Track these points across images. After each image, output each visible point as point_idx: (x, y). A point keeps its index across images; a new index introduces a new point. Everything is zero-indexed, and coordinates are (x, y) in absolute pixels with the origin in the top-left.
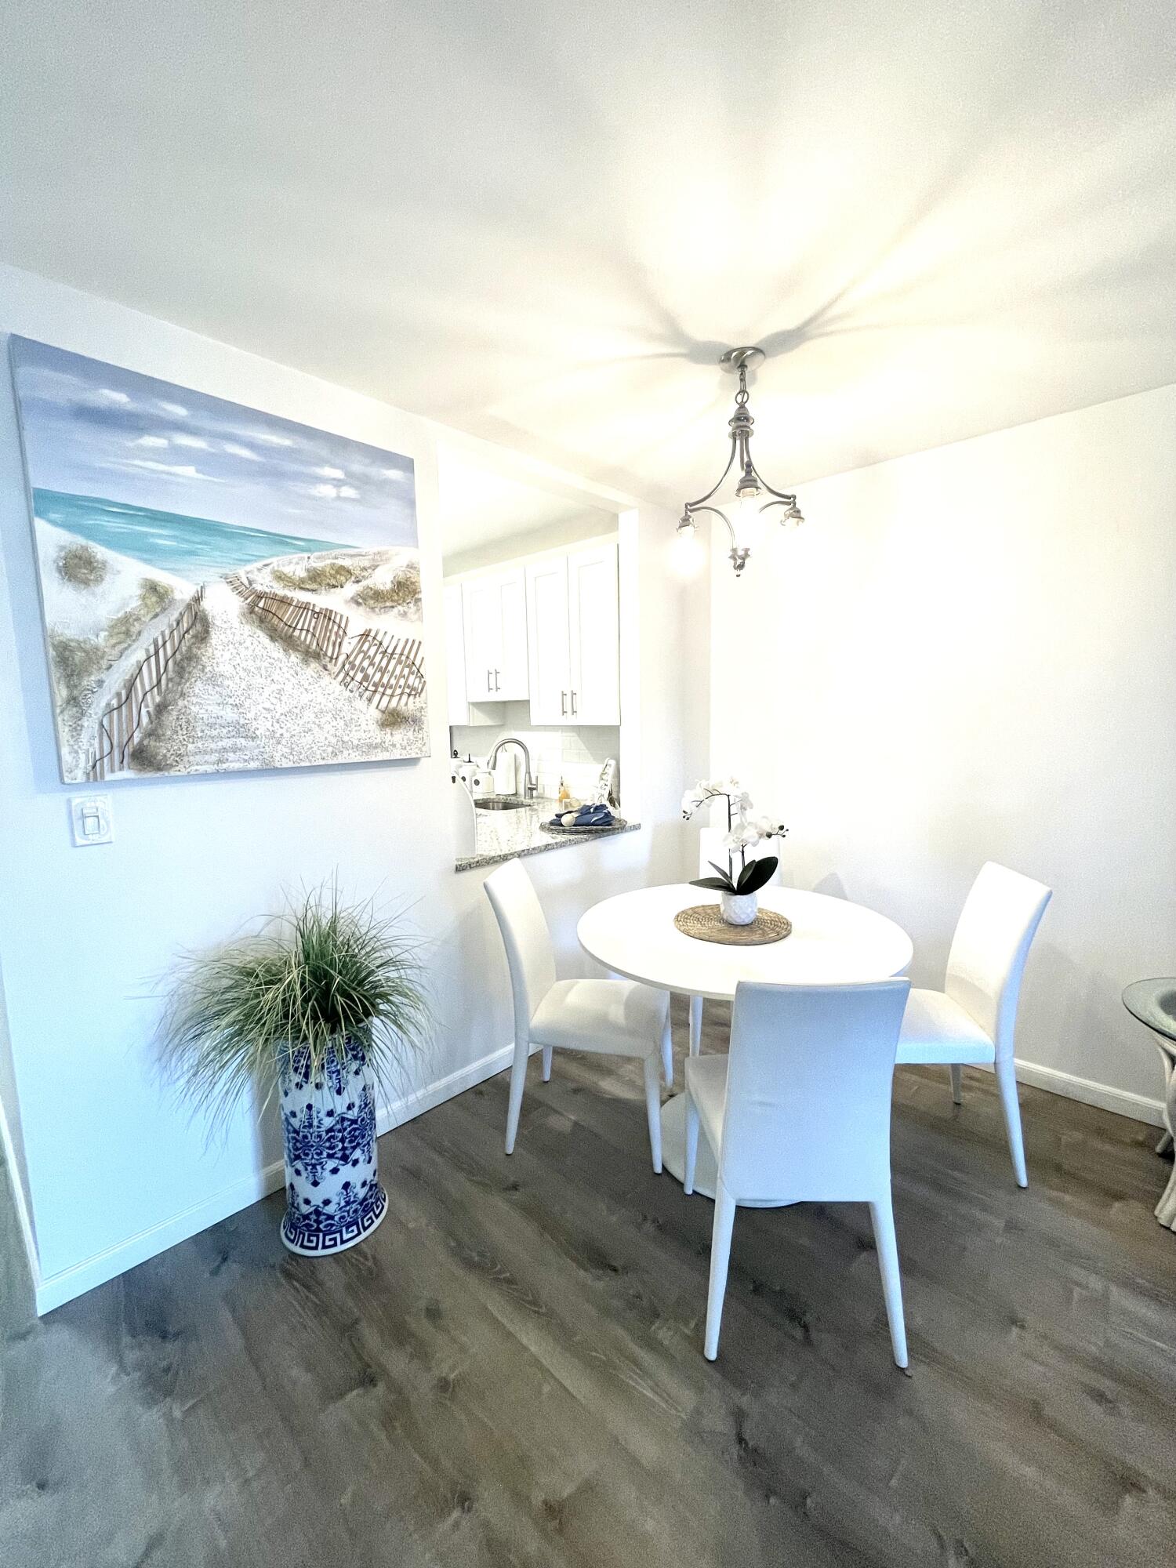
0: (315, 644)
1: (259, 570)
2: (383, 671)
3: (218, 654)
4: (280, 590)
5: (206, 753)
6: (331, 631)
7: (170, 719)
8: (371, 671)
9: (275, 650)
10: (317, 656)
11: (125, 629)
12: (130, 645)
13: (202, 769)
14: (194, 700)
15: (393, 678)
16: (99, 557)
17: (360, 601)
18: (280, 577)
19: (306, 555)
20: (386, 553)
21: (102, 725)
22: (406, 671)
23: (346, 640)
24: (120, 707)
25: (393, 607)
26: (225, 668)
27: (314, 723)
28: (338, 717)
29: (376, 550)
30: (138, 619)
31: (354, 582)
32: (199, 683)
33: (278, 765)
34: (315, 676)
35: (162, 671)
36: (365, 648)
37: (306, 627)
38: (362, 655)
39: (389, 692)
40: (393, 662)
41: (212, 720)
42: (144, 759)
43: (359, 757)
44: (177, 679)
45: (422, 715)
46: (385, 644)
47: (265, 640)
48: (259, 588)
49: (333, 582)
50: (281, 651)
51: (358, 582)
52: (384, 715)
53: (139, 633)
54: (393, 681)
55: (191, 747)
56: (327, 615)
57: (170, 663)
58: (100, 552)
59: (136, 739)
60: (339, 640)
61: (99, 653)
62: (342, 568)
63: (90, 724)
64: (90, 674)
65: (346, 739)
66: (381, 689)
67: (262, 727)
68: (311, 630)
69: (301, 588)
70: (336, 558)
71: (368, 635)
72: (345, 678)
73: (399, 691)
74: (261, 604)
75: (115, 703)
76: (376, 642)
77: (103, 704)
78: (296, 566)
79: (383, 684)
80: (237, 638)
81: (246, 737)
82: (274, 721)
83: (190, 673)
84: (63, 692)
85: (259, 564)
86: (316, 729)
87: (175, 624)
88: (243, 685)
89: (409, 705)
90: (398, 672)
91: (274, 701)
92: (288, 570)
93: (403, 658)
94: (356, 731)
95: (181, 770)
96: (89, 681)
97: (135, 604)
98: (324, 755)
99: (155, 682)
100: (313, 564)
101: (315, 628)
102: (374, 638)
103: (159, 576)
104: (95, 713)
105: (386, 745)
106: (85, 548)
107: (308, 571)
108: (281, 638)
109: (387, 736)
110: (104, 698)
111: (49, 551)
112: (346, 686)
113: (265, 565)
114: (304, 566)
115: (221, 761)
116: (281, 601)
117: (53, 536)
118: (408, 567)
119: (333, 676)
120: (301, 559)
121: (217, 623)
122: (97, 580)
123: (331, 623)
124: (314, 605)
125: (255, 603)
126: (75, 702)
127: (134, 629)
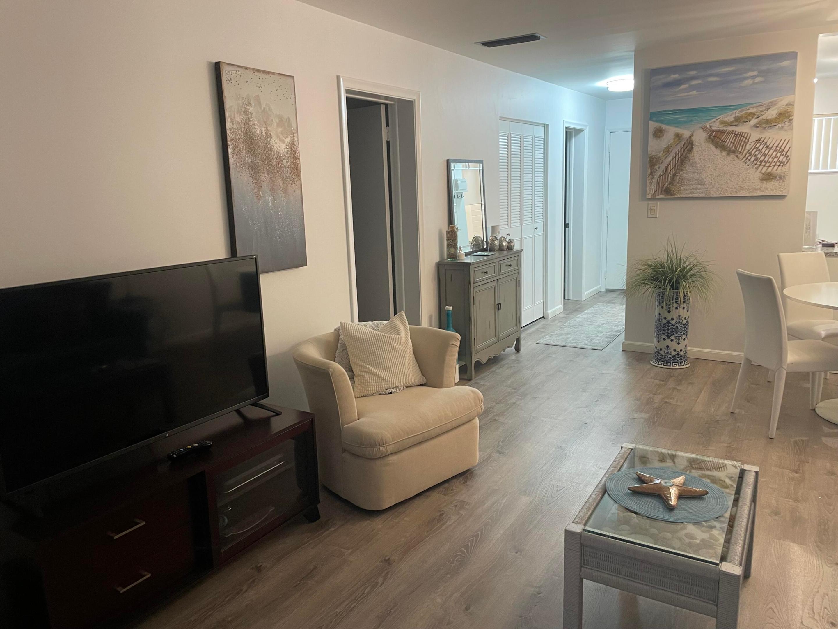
0: (734, 147)
1: (714, 121)
3: (695, 155)
4: (721, 127)
5: (686, 190)
6: (742, 141)
7: (677, 179)
8: (759, 156)
9: (717, 151)
10: (734, 152)
11: (667, 150)
12: (668, 155)
13: (685, 196)
14: (685, 172)
15: (771, 158)
16: (664, 128)
17: (758, 125)
18: (722, 123)
20: (776, 101)
21: (657, 181)
22: (779, 154)
23: (749, 143)
24: (663, 175)
25: (775, 125)
26: (697, 160)
27: (729, 179)
28: (740, 177)
29: (769, 101)
30: (672, 146)
31: (756, 118)
32: (687, 166)
33: (712, 196)
34: (732, 160)
35: (676, 162)
36: (758, 146)
37: (731, 141)
38: (756, 149)
39: (768, 164)
40: (771, 151)
41: (690, 179)
42: (667, 191)
43: (748, 194)
44: (680, 165)
45: (786, 175)
46: (768, 144)
47: (713, 147)
48: (714, 128)
49: (746, 120)
50: (719, 151)
51: (758, 117)
53: (672, 151)
54: (770, 160)
55: (682, 188)
56: (741, 134)
57: (679, 159)
58: (664, 127)
59: (666, 185)
60: (745, 144)
61: (660, 159)
62: (751, 113)
63: (655, 180)
64: (657, 165)
65: (742, 186)
67: (708, 181)
68: (733, 141)
69: (731, 125)
70: (749, 109)
71: (760, 140)
72: (746, 160)
73: (773, 164)
74: (713, 135)
76: (763, 143)
77: (659, 174)
78: (730, 117)
79: (765, 161)
80: (703, 149)
81: (701, 185)
82: (713, 178)
83: (685, 162)
84: (649, 171)
86: (729, 182)
87: (682, 147)
88: (703, 166)
89: (778, 171)
90: (774, 155)
91: (713, 171)
92: (726, 119)
95: (677, 196)
96: (656, 167)
97: (672, 141)
99: (674, 166)
100: (737, 114)
101: (735, 140)
102: (763, 141)
103: (679, 131)
104: (656, 177)
105: (763, 189)
106: (660, 127)
107: (735, 118)
108: (719, 146)
109: (764, 185)
110: (660, 172)
111: (651, 130)
112: (746, 163)
113: (717, 119)
114: (733, 116)
115: (691, 193)
116: (721, 132)
117: (653, 125)
118: (787, 105)
119: (740, 160)
120: (733, 114)
121: (696, 144)
122: (663, 136)
123: (742, 137)
124: (736, 131)
125: (711, 135)
126: (652, 174)
127: (670, 150)
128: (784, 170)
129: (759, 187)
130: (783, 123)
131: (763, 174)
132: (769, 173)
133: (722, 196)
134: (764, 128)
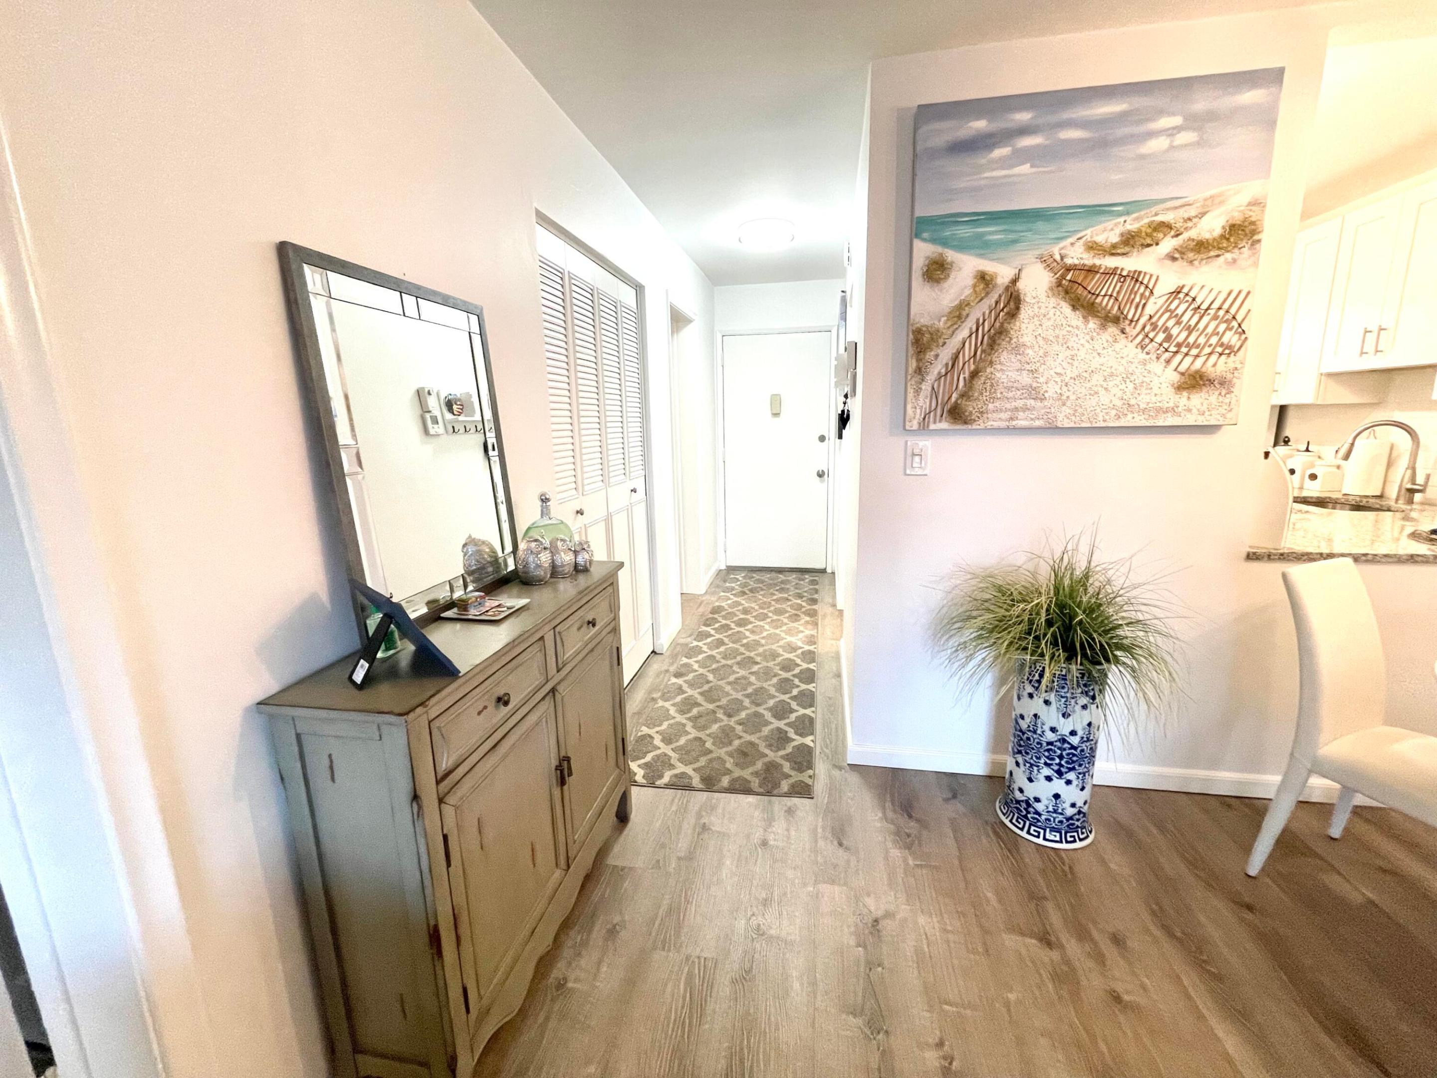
0: (1116, 308)
1: (1072, 244)
2: (1190, 330)
3: (1023, 326)
4: (1089, 260)
5: (1001, 411)
6: (1136, 293)
7: (978, 383)
8: (1175, 331)
9: (1075, 318)
10: (1116, 320)
11: (958, 314)
12: (959, 326)
13: (997, 424)
14: (998, 367)
15: (1203, 336)
16: (949, 259)
17: (1177, 255)
18: (1093, 247)
19: (1122, 220)
20: (1220, 195)
21: (933, 388)
22: (1223, 327)
23: (1152, 300)
24: (946, 374)
25: (1218, 256)
26: (1027, 339)
27: (1102, 386)
28: (1128, 380)
29: (1208, 194)
30: (968, 304)
31: (1173, 237)
32: (1005, 353)
33: (1059, 425)
34: (1110, 339)
35: (979, 344)
36: (1173, 307)
37: (1109, 293)
38: (1167, 315)
39: (1194, 352)
40: (1206, 319)
41: (1010, 384)
42: (956, 414)
43: (1144, 421)
44: (988, 351)
45: (1234, 377)
46: (1199, 301)
47: (1066, 308)
48: (1069, 261)
49: (1149, 241)
50: (1081, 319)
51: (1177, 236)
52: (1183, 377)
53: (968, 315)
54: (1202, 340)
55: (991, 406)
56: (1136, 277)
57: (986, 337)
58: (951, 255)
59: (953, 399)
60: (1143, 301)
61: (939, 334)
62: (1162, 224)
63: (926, 387)
64: (931, 350)
65: (1133, 402)
66: (1184, 350)
67: (1052, 390)
68: (1115, 294)
69: (1113, 254)
70: (1156, 214)
71: (1179, 292)
72: (1143, 340)
73: (1207, 350)
74: (1068, 278)
75: (943, 371)
76: (1188, 298)
77: (936, 372)
78: (1109, 233)
79: (1189, 343)
80: (1043, 311)
81: (1036, 399)
82: (1063, 384)
83: (999, 345)
84: (913, 364)
85: (1074, 239)
86: (1102, 392)
87: (994, 305)
88: (1041, 353)
89: (1218, 366)
90: (1210, 330)
91: (1065, 364)
92: (1100, 239)
93: (1221, 313)
94: (1146, 394)
95: (980, 425)
96: (930, 355)
97: (968, 292)
98: (1107, 417)
99: (972, 354)
100: (1129, 227)
101: (1119, 292)
102: (1187, 295)
103: (988, 266)
104: (931, 377)
105: (1180, 409)
106: (941, 254)
107: (1122, 235)
108: (1083, 306)
109: (1183, 400)
110: (938, 368)
111: (919, 262)
112: (1143, 348)
113: (1079, 239)
114: (1118, 231)
115: (1012, 419)
116: (1089, 271)
117: (923, 251)
118: (1250, 204)
119: (1130, 339)
120: (1116, 225)
121: (1027, 299)
122: (947, 277)
123: (1138, 285)
124: (1122, 269)
125: (1063, 277)
126: (920, 371)
127: (964, 313)
128: (1231, 365)
129: (1171, 404)
130: (1236, 250)
131: (1182, 374)
132: (1197, 372)
133: (1084, 425)
134: (1191, 262)
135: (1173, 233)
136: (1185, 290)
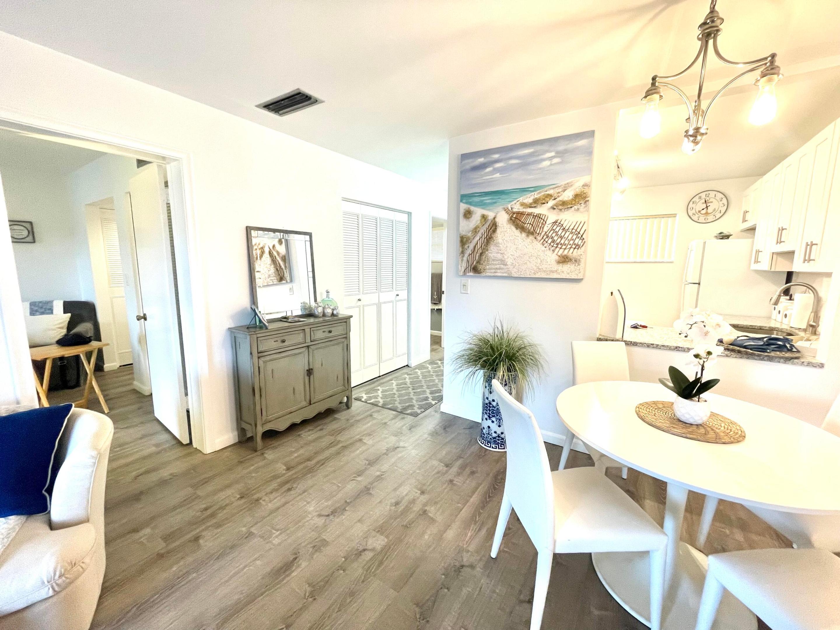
0: (532, 228)
1: (515, 203)
2: (561, 237)
3: (498, 235)
4: (522, 209)
5: (491, 269)
6: (540, 222)
7: (483, 258)
8: (556, 238)
9: (517, 232)
10: (532, 234)
11: (475, 231)
12: (476, 235)
13: (490, 274)
14: (490, 251)
15: (567, 240)
16: (472, 210)
17: (555, 207)
18: (523, 204)
19: (533, 193)
20: (572, 182)
21: (467, 259)
22: (575, 237)
23: (546, 225)
25: (571, 207)
26: (500, 241)
28: (538, 258)
29: (566, 182)
30: (478, 227)
31: (553, 200)
32: (492, 246)
33: (513, 276)
34: (531, 241)
35: (483, 243)
36: (554, 228)
37: (530, 222)
38: (553, 231)
39: (564, 247)
40: (568, 233)
41: (494, 259)
42: (476, 270)
43: (545, 276)
44: (486, 245)
45: (580, 258)
46: (564, 226)
47: (513, 228)
48: (514, 210)
49: (544, 202)
50: (519, 233)
51: (555, 199)
52: (560, 258)
53: (479, 231)
54: (567, 242)
55: (487, 267)
56: (539, 216)
57: (485, 239)
58: (472, 208)
59: (474, 263)
60: (543, 226)
61: (469, 238)
62: (548, 195)
63: (465, 259)
64: (467, 244)
65: (540, 267)
66: (560, 246)
67: (509, 261)
69: (530, 207)
70: (546, 191)
71: (557, 222)
72: (543, 242)
73: (569, 246)
74: (514, 216)
75: (471, 253)
76: (560, 225)
77: (468, 253)
78: (529, 199)
79: (561, 243)
80: (505, 230)
81: (503, 265)
82: (514, 259)
83: (490, 243)
84: (461, 250)
85: (515, 202)
86: (528, 263)
87: (488, 227)
88: (505, 246)
89: (575, 253)
90: (570, 238)
91: (514, 252)
92: (526, 201)
93: (574, 231)
94: (545, 264)
95: (483, 274)
96: (466, 246)
97: (479, 222)
98: (531, 273)
99: (481, 246)
100: (536, 196)
101: (533, 222)
102: (560, 223)
103: (485, 212)
104: (466, 255)
105: (559, 271)
106: (469, 208)
107: (534, 200)
108: (520, 228)
109: (560, 267)
110: (469, 251)
111: (462, 211)
112: (543, 245)
113: (518, 201)
114: (532, 198)
115: (495, 272)
116: (521, 214)
117: (463, 207)
118: (583, 186)
119: (539, 241)
120: (531, 195)
121: (499, 225)
122: (471, 217)
123: (540, 219)
124: (534, 213)
125: (512, 216)
126: (463, 252)
127: (477, 230)
128: (579, 253)
129: (555, 269)
130: (579, 205)
131: (559, 256)
132: (565, 255)
133: (521, 276)
134: (561, 210)
135: (553, 198)
136: (559, 222)
